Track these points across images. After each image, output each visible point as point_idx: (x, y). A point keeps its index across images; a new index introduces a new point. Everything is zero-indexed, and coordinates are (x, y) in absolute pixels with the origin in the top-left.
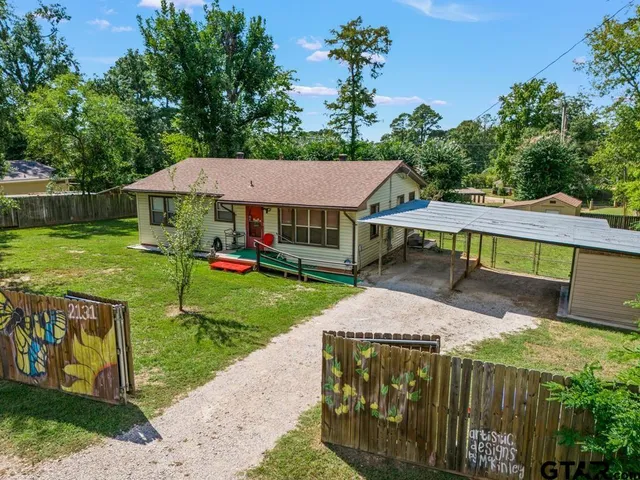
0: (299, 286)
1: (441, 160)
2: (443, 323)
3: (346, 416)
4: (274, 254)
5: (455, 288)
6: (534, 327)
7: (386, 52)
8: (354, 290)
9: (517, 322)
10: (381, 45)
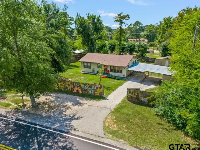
0: (116, 81)
1: (142, 47)
2: (141, 87)
3: (130, 97)
4: (109, 74)
5: (143, 81)
6: (155, 87)
7: (128, 19)
8: (126, 81)
9: (153, 86)
10: (127, 18)
